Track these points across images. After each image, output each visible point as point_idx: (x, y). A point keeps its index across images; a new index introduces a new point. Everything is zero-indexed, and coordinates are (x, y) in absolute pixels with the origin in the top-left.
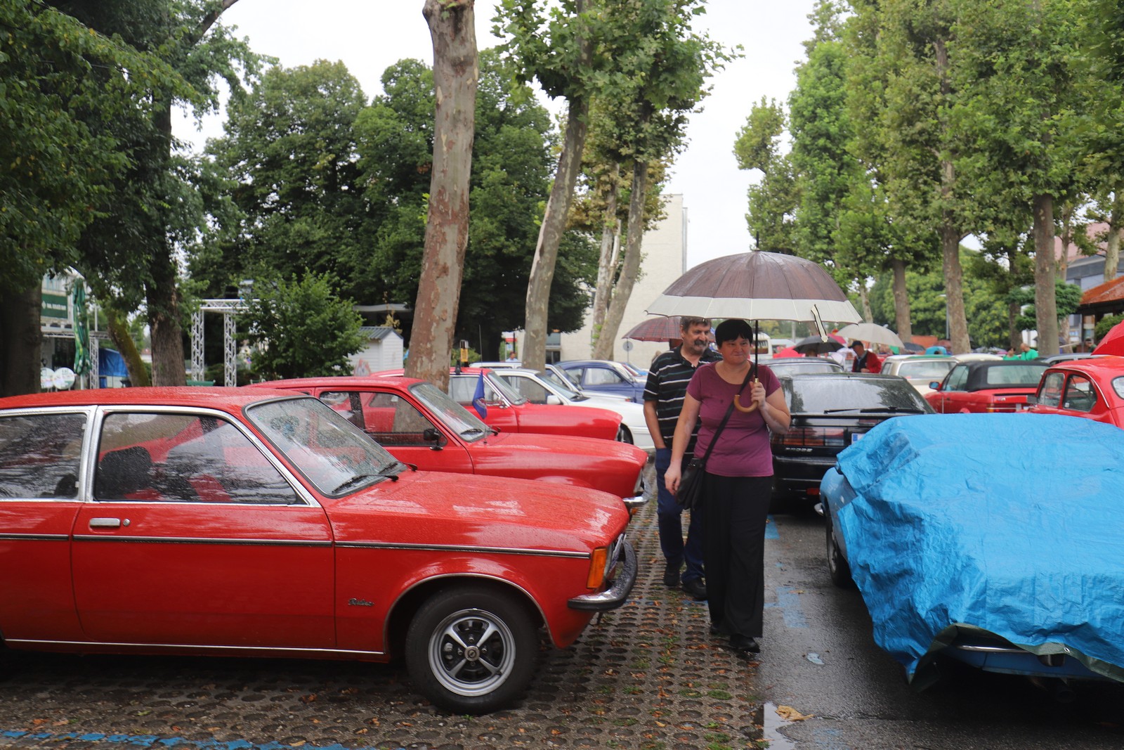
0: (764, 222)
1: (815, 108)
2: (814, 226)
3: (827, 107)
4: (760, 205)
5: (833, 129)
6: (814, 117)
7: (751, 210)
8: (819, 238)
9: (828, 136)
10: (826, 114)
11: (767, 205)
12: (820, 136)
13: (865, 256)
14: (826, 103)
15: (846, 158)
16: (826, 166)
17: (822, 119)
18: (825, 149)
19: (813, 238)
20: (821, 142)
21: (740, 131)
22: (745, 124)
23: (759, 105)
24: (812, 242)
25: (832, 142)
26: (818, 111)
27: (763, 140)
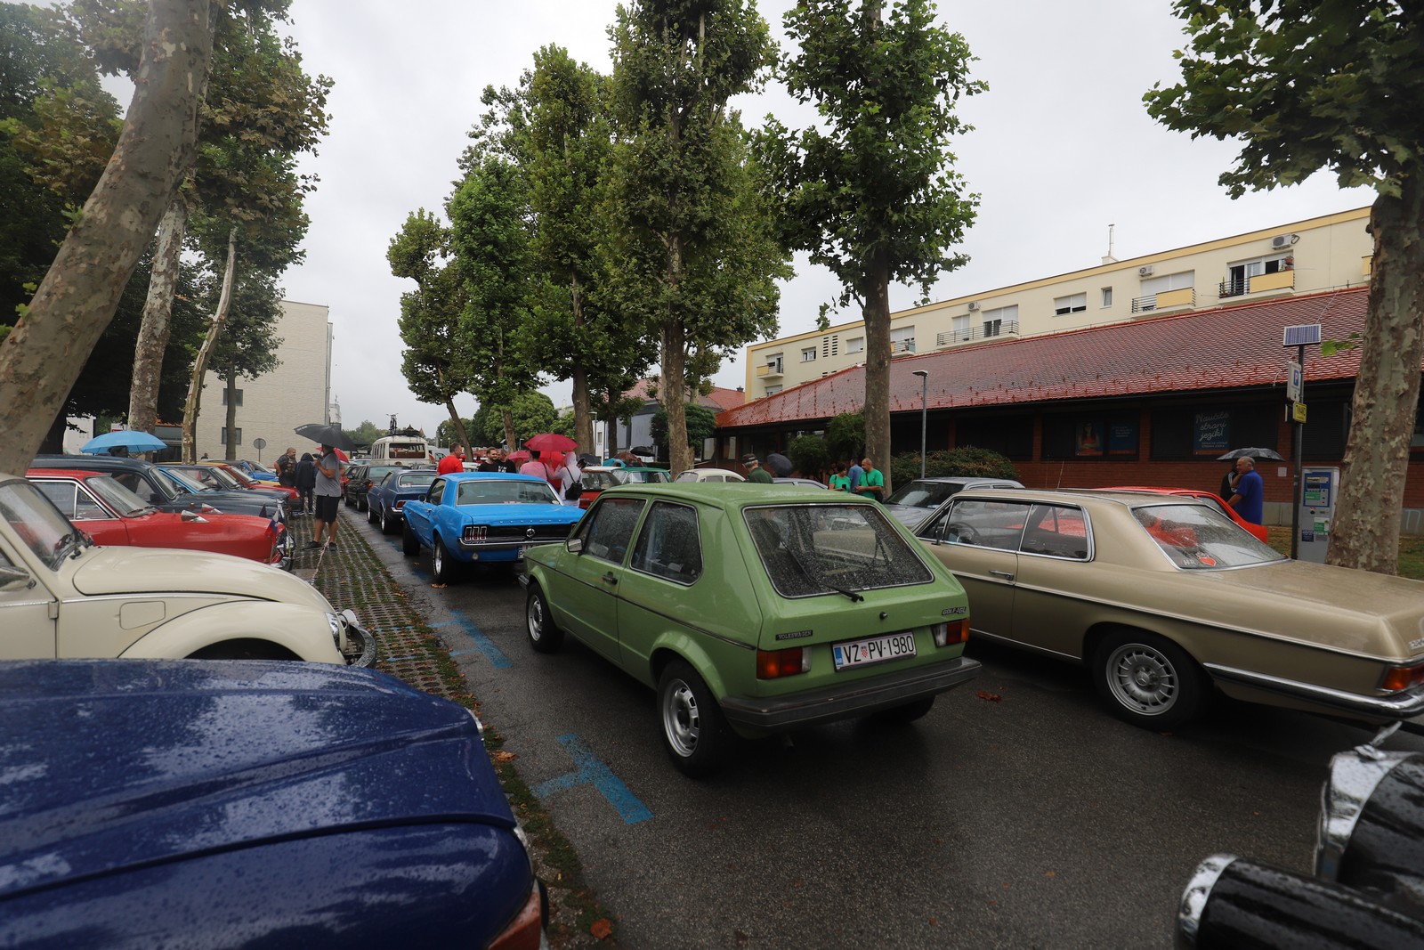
0: (418, 330)
1: (484, 214)
2: (480, 331)
3: (496, 216)
4: (413, 315)
5: (502, 237)
6: (481, 222)
7: (404, 316)
8: (484, 345)
9: (496, 243)
10: (494, 221)
11: (421, 313)
12: (488, 243)
13: (551, 358)
14: (495, 210)
15: (513, 269)
16: (493, 275)
17: (491, 225)
18: (491, 257)
19: (477, 343)
20: (489, 248)
21: (395, 238)
22: (401, 232)
23: (416, 216)
24: (477, 348)
25: (500, 251)
26: (487, 217)
27: (420, 249)
